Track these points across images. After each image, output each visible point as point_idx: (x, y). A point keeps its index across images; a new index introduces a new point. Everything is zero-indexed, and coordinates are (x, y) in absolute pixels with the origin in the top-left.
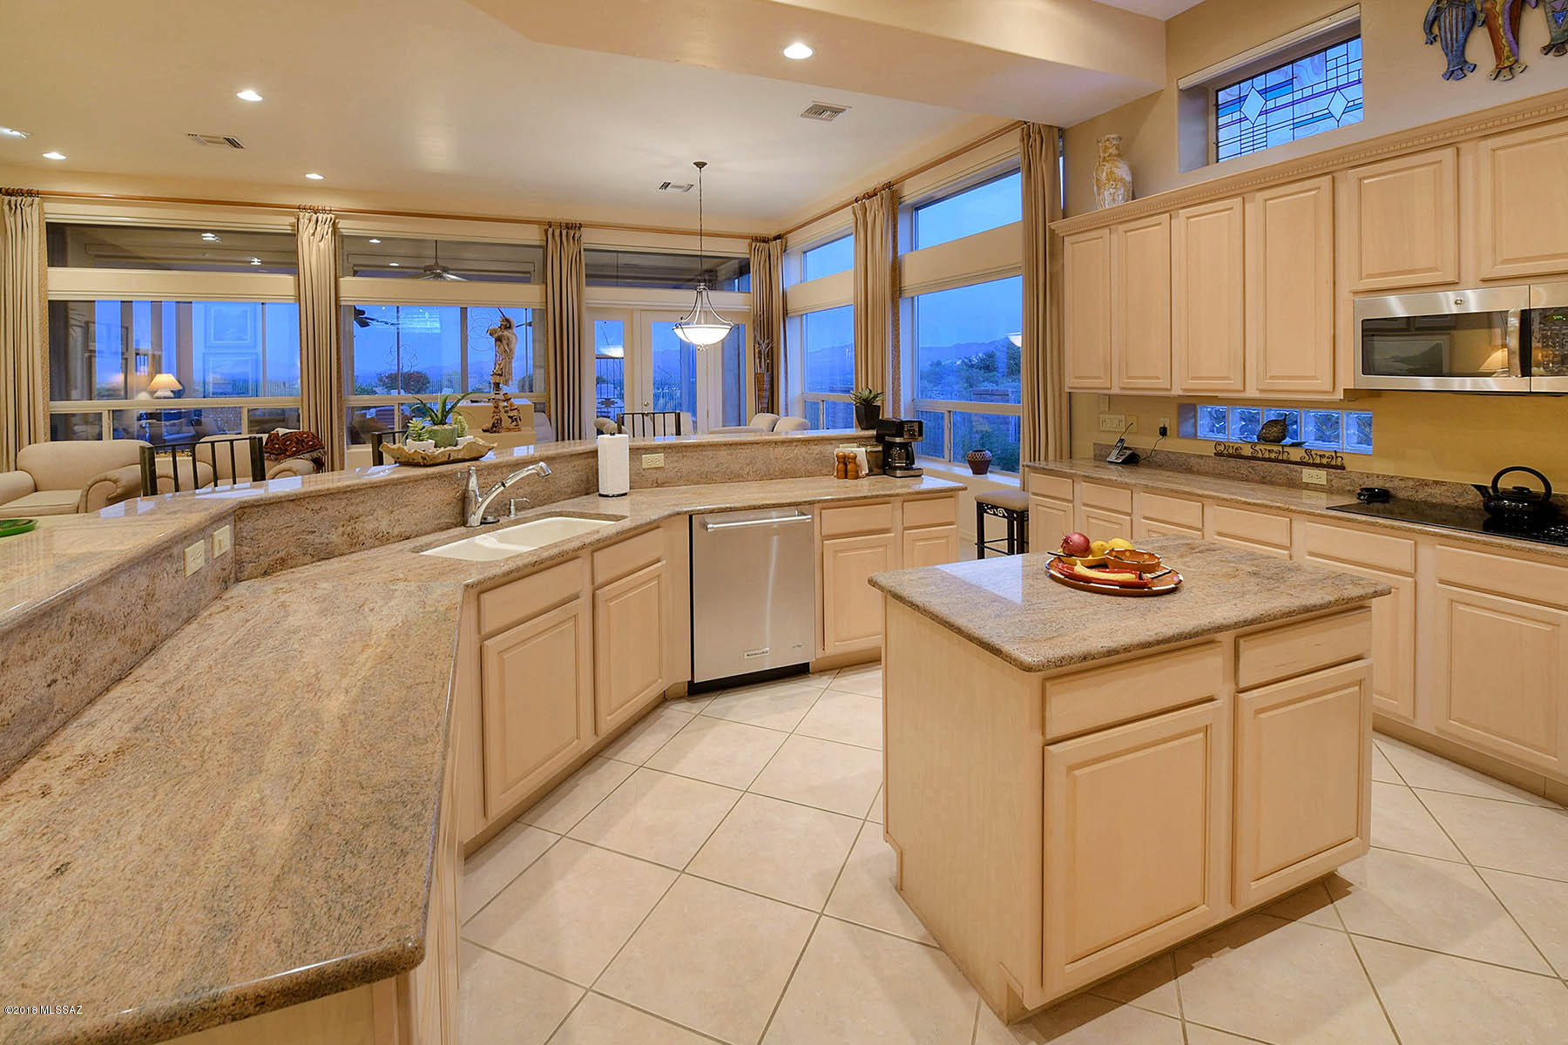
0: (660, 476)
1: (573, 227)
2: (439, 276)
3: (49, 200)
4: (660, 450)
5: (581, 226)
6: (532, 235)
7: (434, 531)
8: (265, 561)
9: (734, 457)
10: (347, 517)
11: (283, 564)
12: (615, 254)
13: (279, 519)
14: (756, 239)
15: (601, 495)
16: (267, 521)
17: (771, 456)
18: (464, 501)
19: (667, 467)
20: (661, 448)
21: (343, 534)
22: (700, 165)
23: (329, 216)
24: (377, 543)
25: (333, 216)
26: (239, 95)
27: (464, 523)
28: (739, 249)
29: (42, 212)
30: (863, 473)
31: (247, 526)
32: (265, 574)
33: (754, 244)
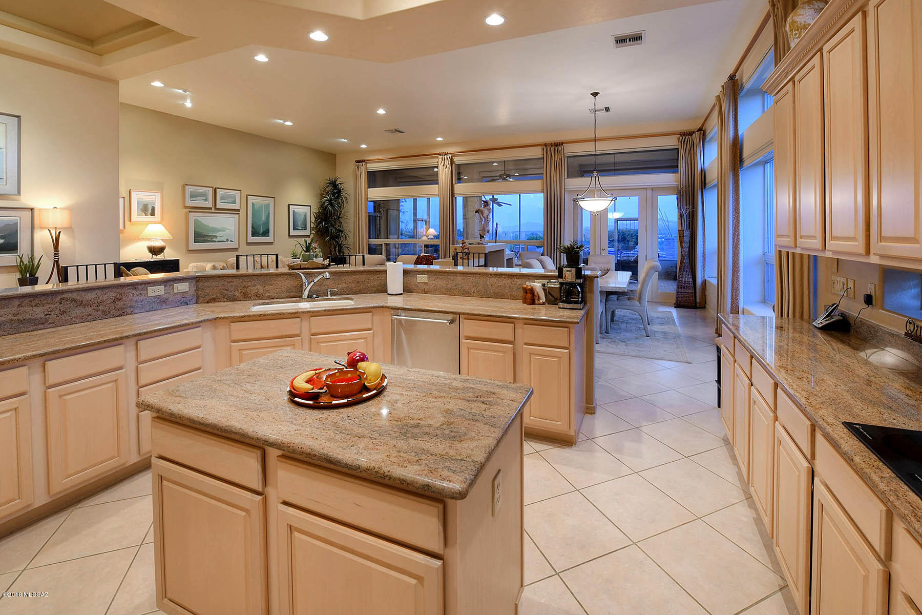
0: (426, 287)
1: (558, 145)
2: (505, 179)
3: (368, 163)
4: (425, 273)
5: (562, 143)
6: (537, 153)
7: (287, 298)
8: (208, 298)
9: (465, 281)
10: (243, 286)
11: (214, 300)
12: (613, 155)
13: (214, 283)
14: (684, 134)
15: (389, 294)
16: (208, 283)
17: (488, 283)
18: (301, 288)
19: (429, 283)
20: (426, 272)
21: (241, 292)
22: (595, 94)
23: (448, 156)
24: (257, 298)
25: (450, 156)
26: (378, 112)
27: (301, 297)
28: (671, 142)
29: (366, 168)
30: (541, 301)
31: (201, 284)
32: (208, 302)
33: (681, 138)
